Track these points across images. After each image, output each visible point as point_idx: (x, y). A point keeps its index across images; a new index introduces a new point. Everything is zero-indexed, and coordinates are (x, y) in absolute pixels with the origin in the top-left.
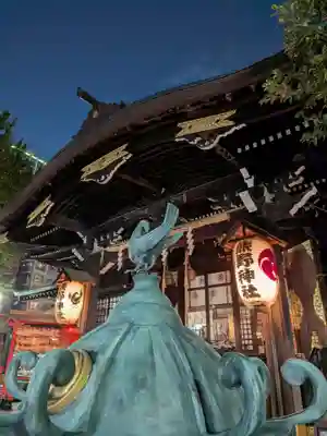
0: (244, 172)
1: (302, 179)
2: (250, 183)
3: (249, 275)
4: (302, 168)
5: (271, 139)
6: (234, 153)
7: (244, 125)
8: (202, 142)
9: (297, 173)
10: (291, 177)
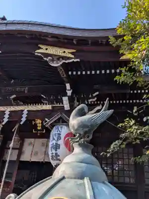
0: (68, 86)
1: (96, 98)
2: (69, 93)
3: (57, 147)
4: (97, 93)
5: (89, 73)
6: (67, 73)
7: (79, 60)
8: (53, 60)
9: (94, 95)
10: (90, 96)
